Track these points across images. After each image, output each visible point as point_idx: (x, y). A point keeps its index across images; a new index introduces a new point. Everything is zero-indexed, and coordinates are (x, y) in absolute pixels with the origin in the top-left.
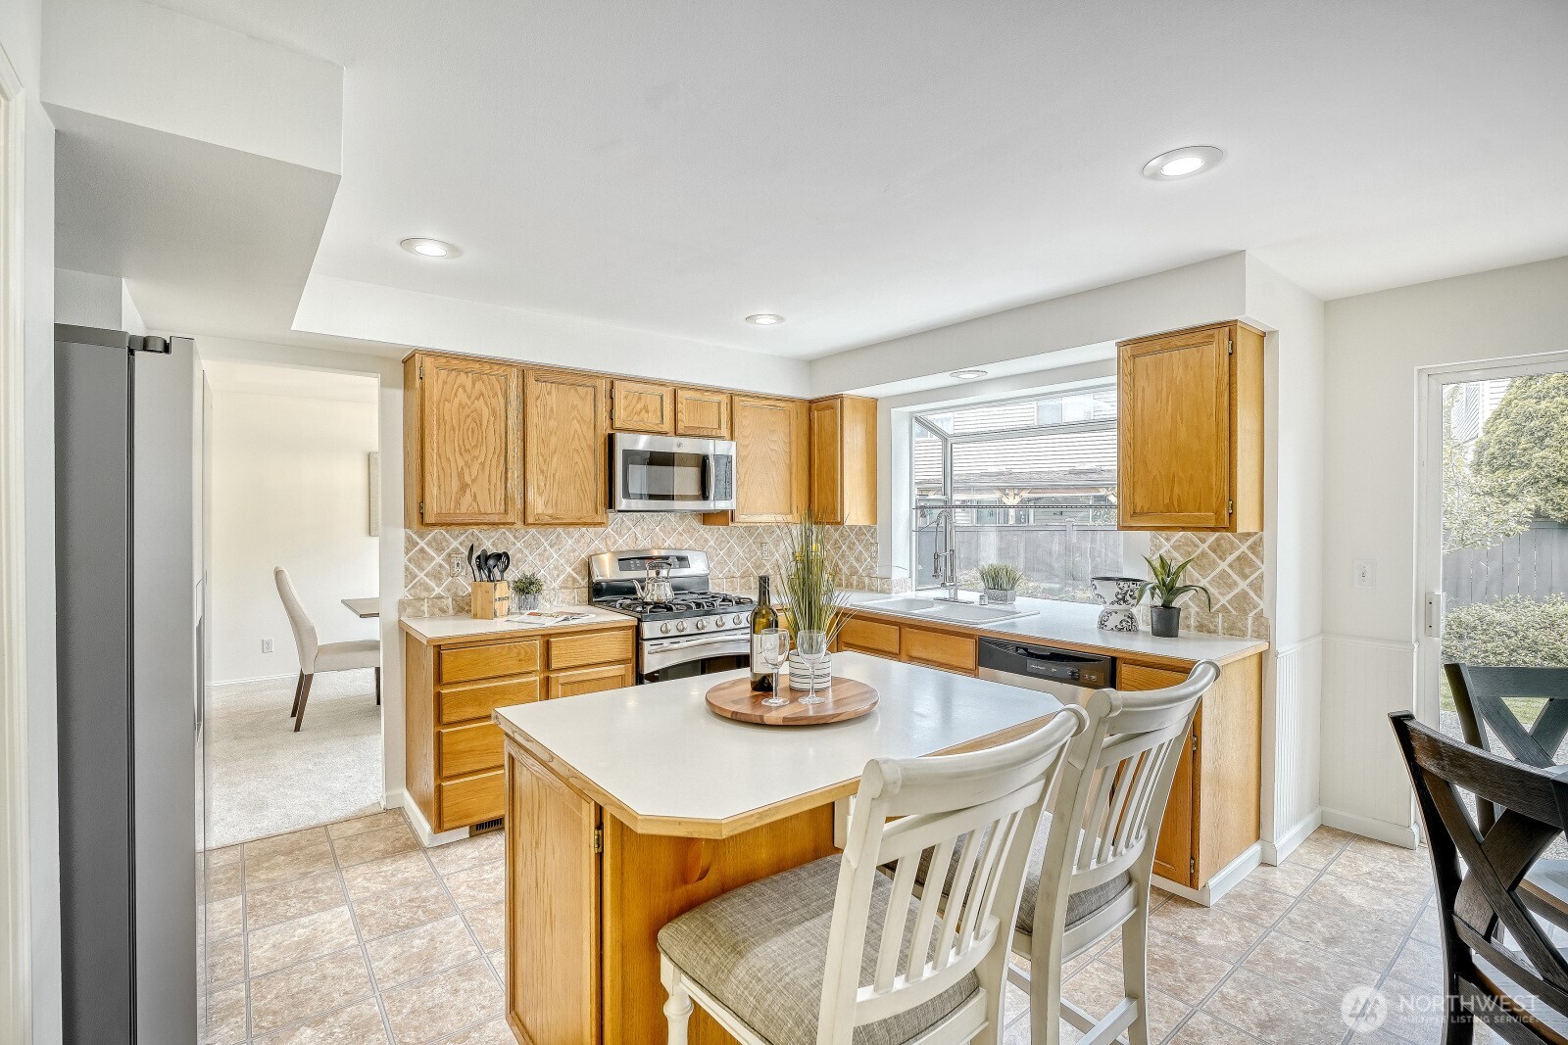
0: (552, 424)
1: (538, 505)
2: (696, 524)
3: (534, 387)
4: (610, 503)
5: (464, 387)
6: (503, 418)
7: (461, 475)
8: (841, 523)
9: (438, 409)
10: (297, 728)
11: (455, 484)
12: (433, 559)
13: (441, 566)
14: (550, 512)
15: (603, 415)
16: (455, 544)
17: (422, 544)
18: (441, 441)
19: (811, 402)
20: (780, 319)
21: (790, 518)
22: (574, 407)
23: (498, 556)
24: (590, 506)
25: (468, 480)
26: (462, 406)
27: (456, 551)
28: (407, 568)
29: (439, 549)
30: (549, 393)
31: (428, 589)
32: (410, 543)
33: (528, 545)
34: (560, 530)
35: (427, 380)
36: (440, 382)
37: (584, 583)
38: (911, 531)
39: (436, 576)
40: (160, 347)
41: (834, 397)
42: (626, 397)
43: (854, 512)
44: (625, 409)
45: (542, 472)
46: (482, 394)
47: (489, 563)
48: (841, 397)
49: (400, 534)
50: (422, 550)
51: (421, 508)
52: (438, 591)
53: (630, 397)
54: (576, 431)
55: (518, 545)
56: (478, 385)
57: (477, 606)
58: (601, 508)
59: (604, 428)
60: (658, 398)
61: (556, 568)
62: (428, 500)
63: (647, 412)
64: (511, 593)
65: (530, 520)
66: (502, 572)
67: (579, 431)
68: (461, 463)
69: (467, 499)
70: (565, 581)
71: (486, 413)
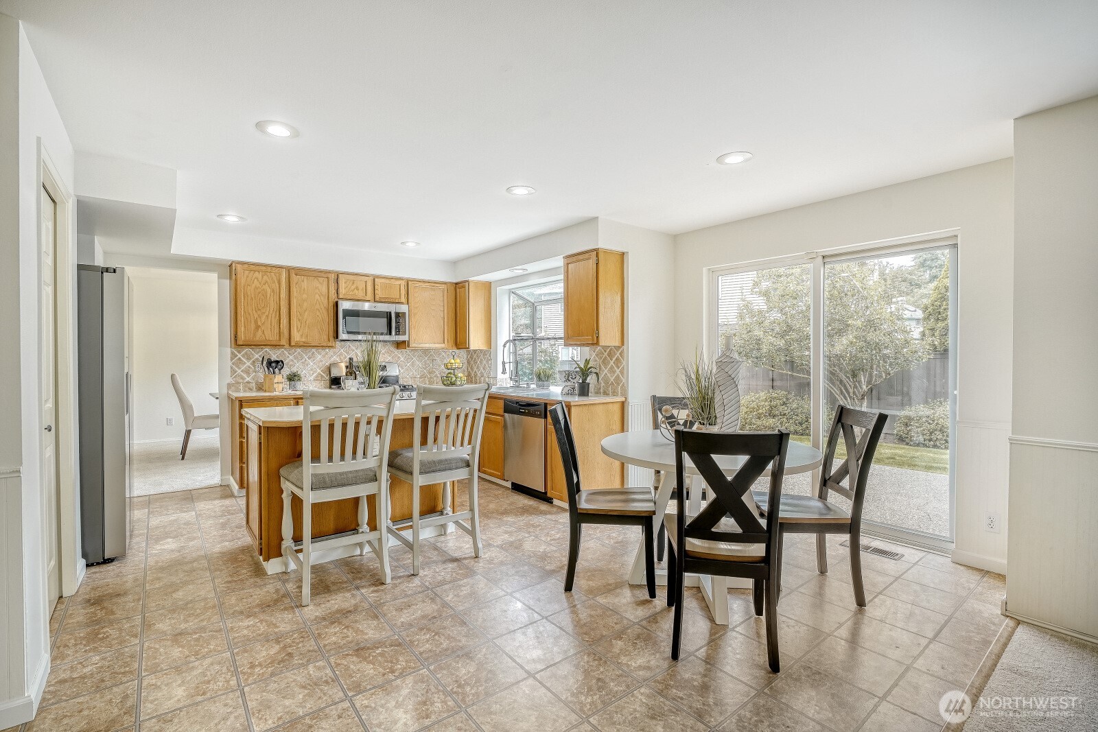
0: (305, 296)
1: (297, 337)
2: (392, 349)
3: (294, 278)
4: (336, 336)
5: (257, 279)
6: (278, 294)
7: (256, 322)
8: (468, 348)
9: (244, 289)
10: (183, 458)
11: (253, 326)
12: (245, 363)
13: (249, 367)
14: (304, 340)
15: (333, 291)
16: (257, 356)
17: (239, 356)
18: (246, 304)
19: (456, 284)
20: (418, 244)
21: (443, 345)
22: (317, 288)
23: (277, 362)
24: (325, 337)
25: (259, 323)
26: (256, 288)
27: (257, 359)
28: (231, 368)
29: (249, 359)
30: (303, 281)
31: (243, 378)
32: (233, 356)
33: (296, 358)
34: (314, 350)
35: (238, 276)
36: (245, 276)
37: (328, 378)
38: (510, 353)
39: (247, 372)
40: (112, 271)
41: (465, 282)
42: (345, 283)
43: (476, 341)
44: (345, 289)
45: (299, 320)
46: (267, 282)
47: (274, 365)
48: (468, 281)
49: (228, 350)
50: (239, 358)
51: (236, 337)
52: (248, 379)
53: (348, 283)
54: (317, 300)
55: (291, 357)
56: (265, 277)
57: (266, 387)
58: (331, 339)
59: (333, 297)
60: (364, 283)
61: (312, 370)
62: (239, 333)
63: (358, 290)
64: (284, 380)
65: (293, 344)
66: (280, 370)
67: (320, 300)
68: (256, 316)
69: (260, 332)
70: (317, 376)
71: (269, 291)
